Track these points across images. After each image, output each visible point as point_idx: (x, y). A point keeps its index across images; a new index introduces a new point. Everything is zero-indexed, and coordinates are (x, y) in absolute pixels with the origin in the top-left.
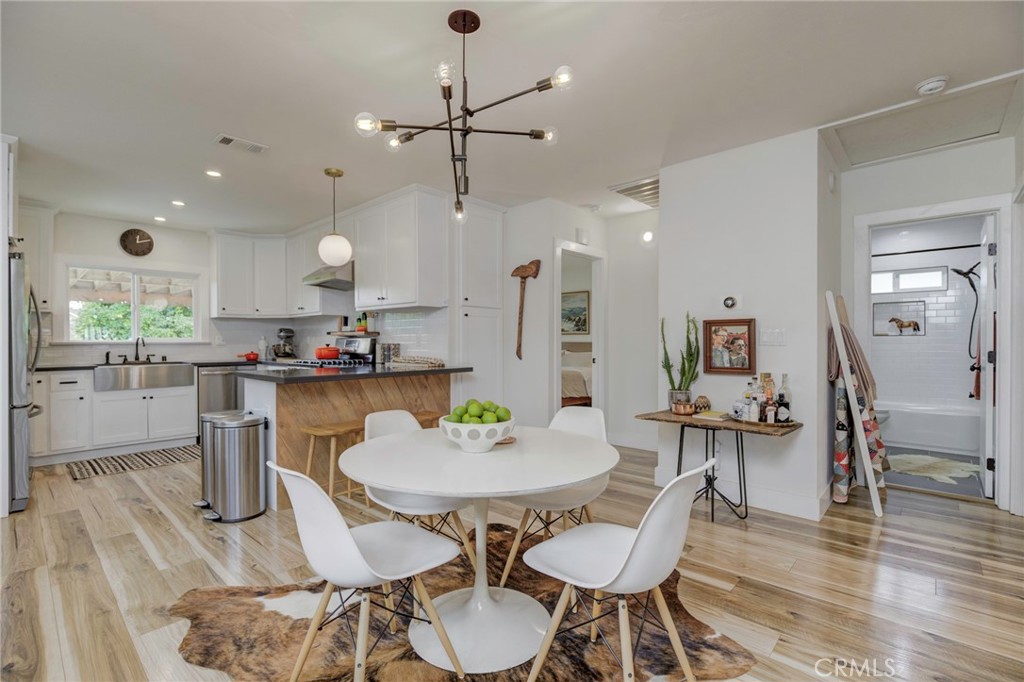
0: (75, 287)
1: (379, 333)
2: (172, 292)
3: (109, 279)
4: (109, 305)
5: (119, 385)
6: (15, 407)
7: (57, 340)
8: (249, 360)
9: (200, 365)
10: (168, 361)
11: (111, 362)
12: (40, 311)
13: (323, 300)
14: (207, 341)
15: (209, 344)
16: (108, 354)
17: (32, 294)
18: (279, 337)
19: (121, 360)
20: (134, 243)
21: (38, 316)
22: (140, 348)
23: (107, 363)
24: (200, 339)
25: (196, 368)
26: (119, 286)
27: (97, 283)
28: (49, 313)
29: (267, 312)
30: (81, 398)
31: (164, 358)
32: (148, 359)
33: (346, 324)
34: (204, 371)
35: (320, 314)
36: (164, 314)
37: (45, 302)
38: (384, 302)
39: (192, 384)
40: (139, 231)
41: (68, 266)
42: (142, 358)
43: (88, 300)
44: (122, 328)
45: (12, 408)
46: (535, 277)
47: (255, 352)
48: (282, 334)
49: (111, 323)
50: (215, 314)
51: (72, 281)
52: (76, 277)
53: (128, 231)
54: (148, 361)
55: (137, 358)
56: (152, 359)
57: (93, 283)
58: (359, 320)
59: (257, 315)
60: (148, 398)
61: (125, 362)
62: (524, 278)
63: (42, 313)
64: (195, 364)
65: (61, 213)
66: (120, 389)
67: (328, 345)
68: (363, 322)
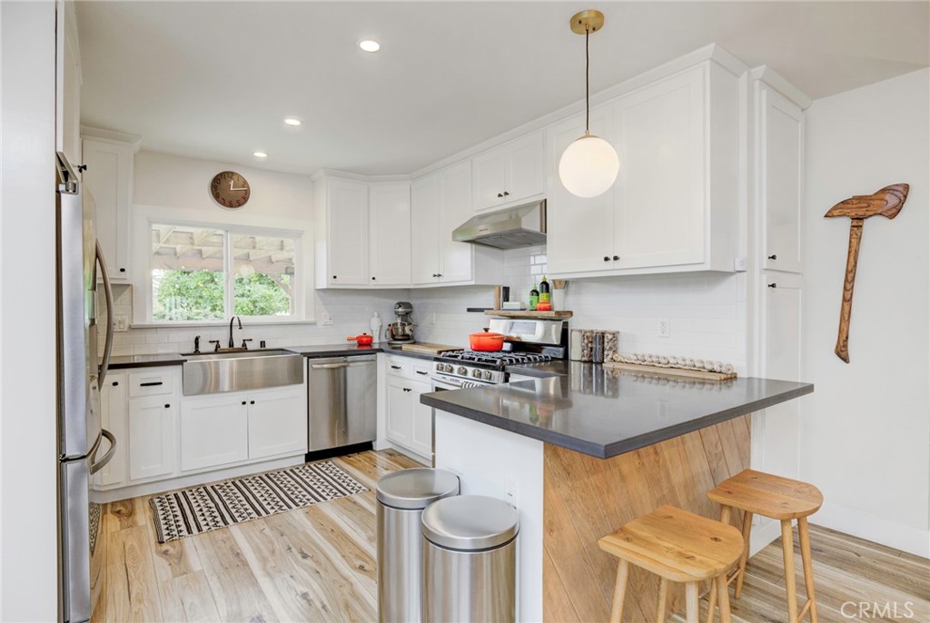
0: (158, 253)
1: (571, 313)
2: (252, 258)
3: (192, 244)
4: (189, 273)
5: (208, 385)
6: (67, 460)
7: (136, 322)
8: (361, 344)
9: (310, 356)
10: (267, 347)
11: (201, 350)
12: (110, 282)
13: (476, 263)
14: (312, 319)
15: (314, 324)
16: (197, 339)
17: (97, 256)
18: (396, 313)
19: (212, 348)
20: (228, 191)
21: (105, 289)
22: (236, 331)
23: (197, 352)
24: (303, 318)
25: (305, 359)
26: (200, 252)
27: (179, 248)
28: (129, 285)
29: (385, 282)
30: (167, 406)
31: (263, 344)
32: (244, 345)
33: (506, 298)
34: (316, 364)
35: (473, 283)
36: (240, 282)
37: (123, 270)
38: (617, 264)
39: (302, 382)
40: (232, 173)
41: (150, 223)
42: (238, 344)
43: (170, 268)
44: (201, 297)
45: (63, 460)
46: (892, 217)
47: (369, 334)
48: (400, 310)
49: (191, 291)
50: (323, 284)
51: (155, 246)
52: (159, 242)
53: (221, 174)
54: (244, 349)
55: (231, 345)
56: (250, 346)
57: (175, 249)
58: (535, 292)
59: (372, 285)
60: (248, 403)
61: (217, 351)
62: (858, 221)
63: (112, 285)
64: (304, 354)
65: (142, 151)
66: (209, 393)
67: (486, 330)
68: (543, 296)
